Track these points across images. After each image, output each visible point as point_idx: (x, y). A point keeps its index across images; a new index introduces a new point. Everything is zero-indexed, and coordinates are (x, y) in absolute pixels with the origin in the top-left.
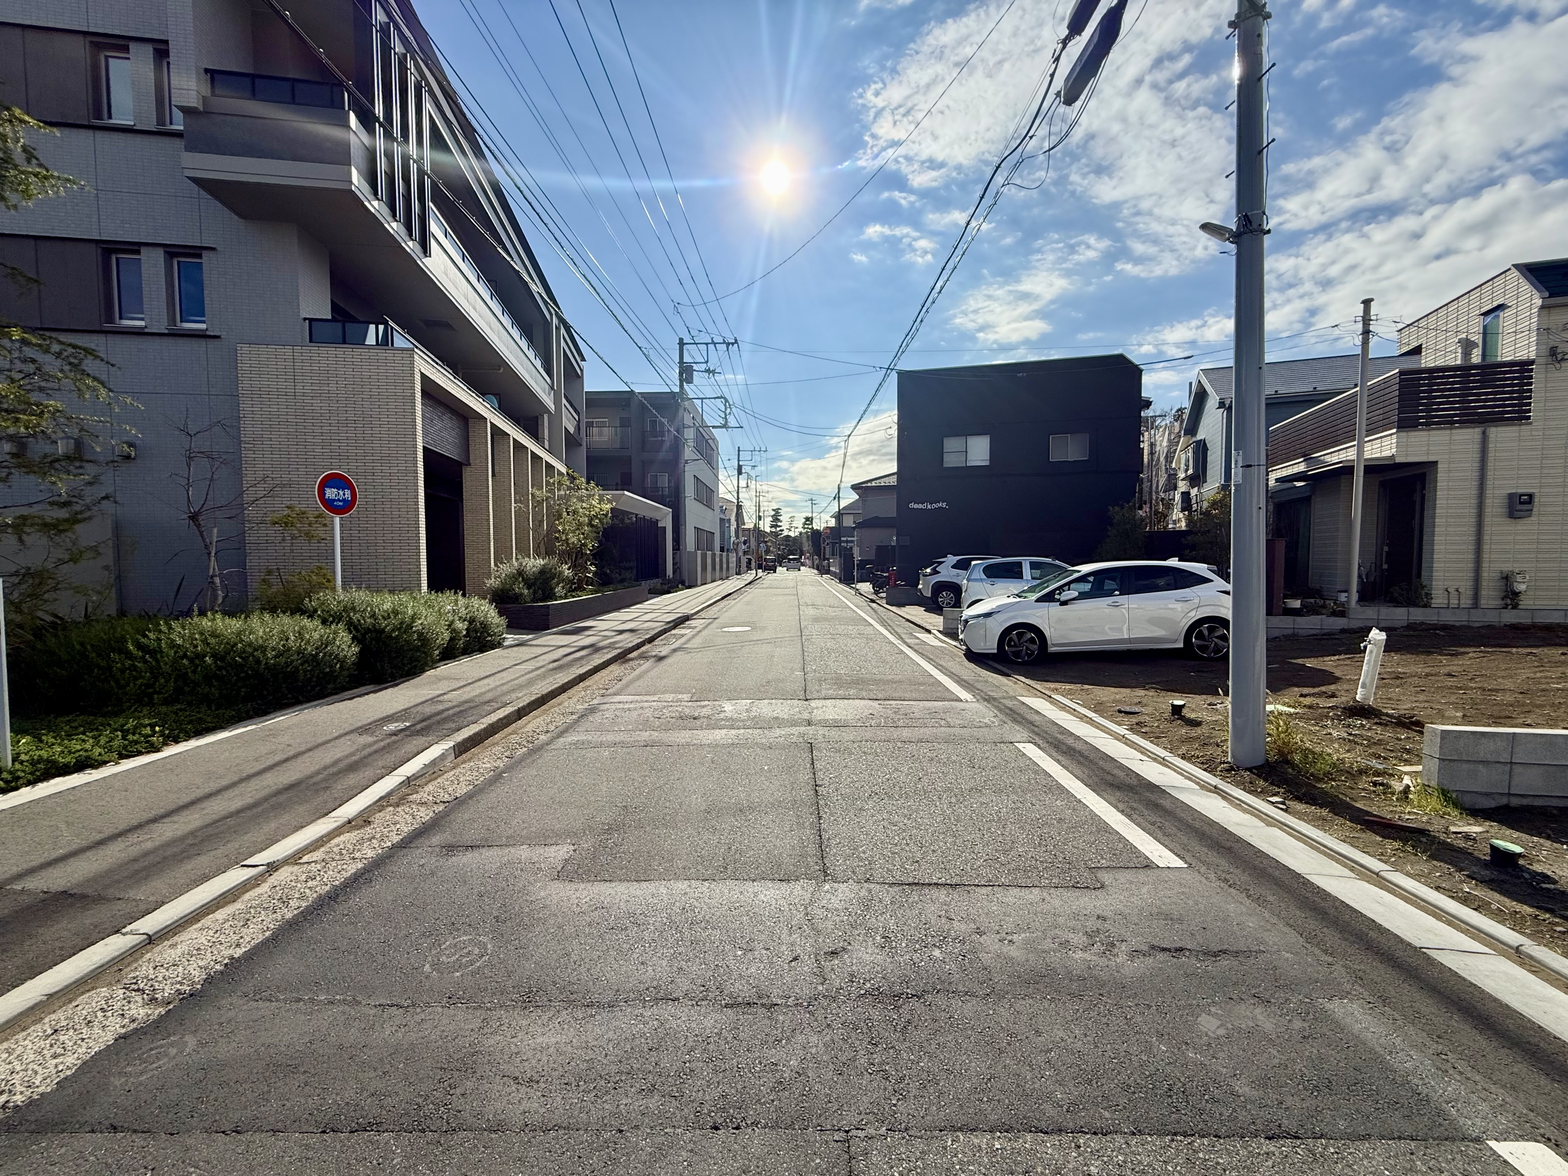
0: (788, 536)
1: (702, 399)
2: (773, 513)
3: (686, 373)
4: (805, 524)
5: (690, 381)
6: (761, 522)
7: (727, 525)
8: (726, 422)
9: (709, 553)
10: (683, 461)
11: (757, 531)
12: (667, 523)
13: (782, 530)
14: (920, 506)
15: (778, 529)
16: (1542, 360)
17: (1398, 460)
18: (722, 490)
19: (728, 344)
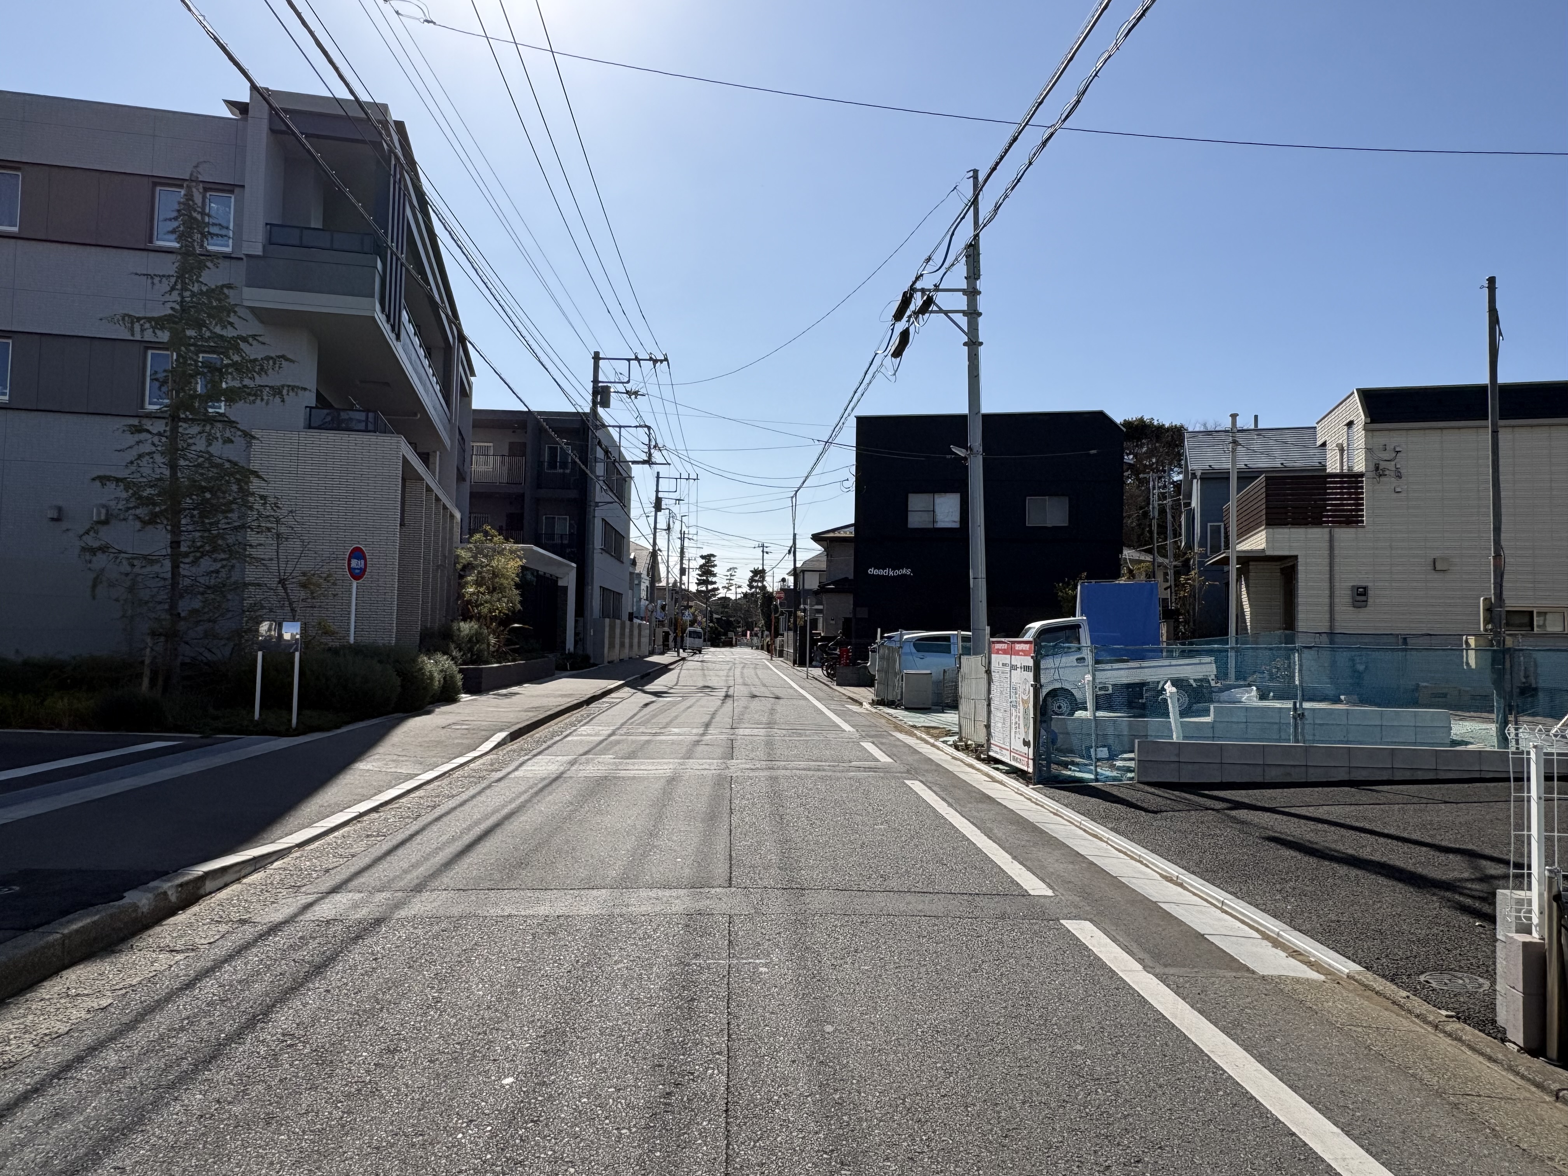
0: (725, 599)
1: (620, 427)
2: (703, 561)
3: (601, 395)
4: (752, 580)
5: (606, 404)
6: (685, 578)
7: (636, 582)
8: (650, 455)
9: (618, 622)
10: (593, 504)
11: (677, 593)
12: (569, 579)
13: (717, 589)
14: (881, 572)
15: (710, 587)
16: (1369, 474)
17: (1268, 553)
18: (634, 534)
19: (655, 361)
